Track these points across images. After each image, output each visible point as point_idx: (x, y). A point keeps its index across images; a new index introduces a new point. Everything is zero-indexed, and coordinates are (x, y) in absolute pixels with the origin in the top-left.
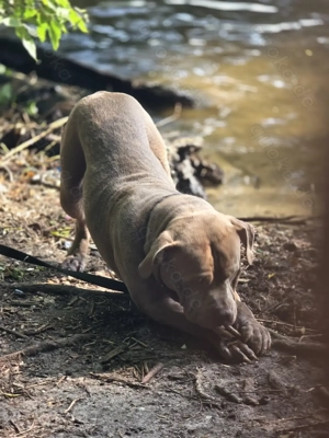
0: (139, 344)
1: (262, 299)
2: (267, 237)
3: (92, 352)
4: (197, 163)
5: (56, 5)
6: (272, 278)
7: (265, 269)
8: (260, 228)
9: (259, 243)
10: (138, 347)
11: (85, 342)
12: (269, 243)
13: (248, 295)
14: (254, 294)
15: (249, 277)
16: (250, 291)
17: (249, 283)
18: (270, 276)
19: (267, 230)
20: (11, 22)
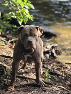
0: (37, 91)
1: (67, 82)
2: (69, 68)
3: (27, 92)
4: (56, 50)
5: (26, 14)
6: (70, 77)
7: (68, 75)
8: (68, 65)
9: (68, 69)
10: (37, 92)
11: (26, 89)
12: (70, 69)
13: (64, 81)
14: (65, 81)
15: (64, 77)
16: (64, 80)
17: (64, 78)
18: (69, 77)
19: (70, 66)
20: (16, 17)
